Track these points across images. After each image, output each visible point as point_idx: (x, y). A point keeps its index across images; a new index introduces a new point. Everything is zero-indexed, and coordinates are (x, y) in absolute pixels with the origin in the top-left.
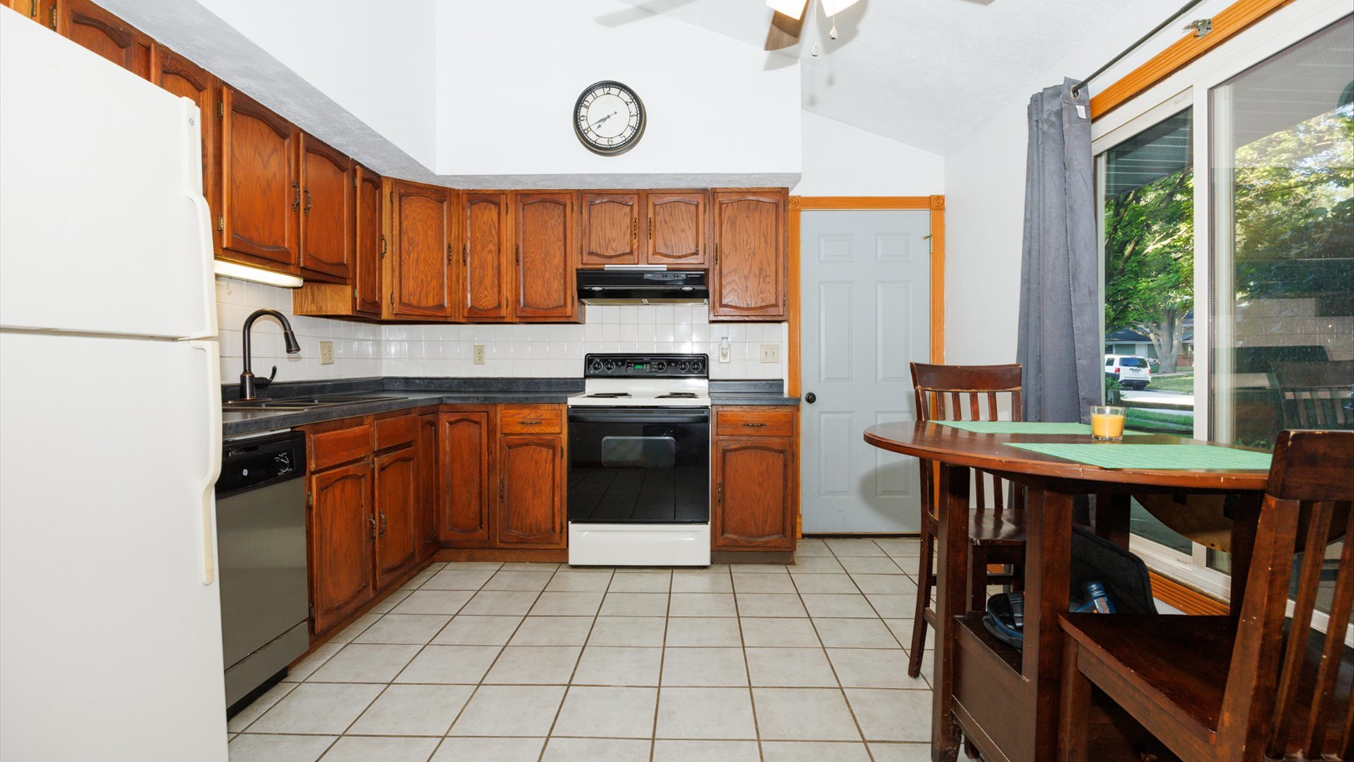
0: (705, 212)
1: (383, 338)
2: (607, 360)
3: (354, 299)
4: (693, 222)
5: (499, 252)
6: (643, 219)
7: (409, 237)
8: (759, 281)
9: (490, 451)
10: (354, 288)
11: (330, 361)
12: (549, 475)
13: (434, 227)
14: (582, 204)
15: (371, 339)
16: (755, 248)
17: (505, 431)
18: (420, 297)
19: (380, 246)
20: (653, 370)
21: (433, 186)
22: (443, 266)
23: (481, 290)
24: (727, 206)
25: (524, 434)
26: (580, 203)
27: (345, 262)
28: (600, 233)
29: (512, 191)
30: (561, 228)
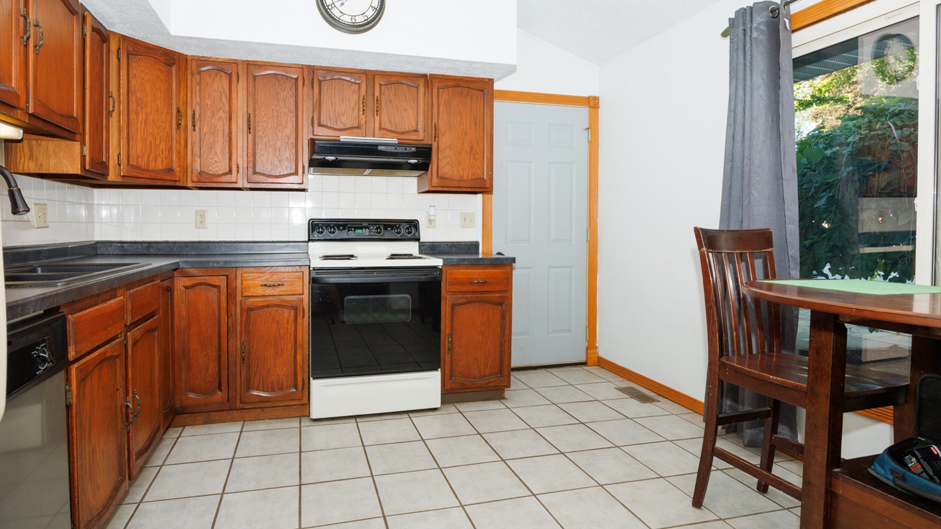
0: (425, 95)
1: (96, 202)
2: (329, 225)
3: (83, 157)
4: (414, 103)
5: (230, 119)
6: (370, 98)
7: (137, 97)
8: (470, 157)
9: (229, 315)
10: (83, 144)
11: (45, 225)
12: (290, 335)
13: (163, 90)
14: (313, 79)
15: (84, 202)
16: (466, 129)
17: (245, 294)
18: (148, 158)
19: (108, 104)
20: (372, 233)
21: (162, 48)
22: (171, 129)
23: (211, 156)
24: (443, 91)
25: (265, 296)
26: (311, 78)
27: (75, 116)
28: (330, 106)
29: (243, 61)
30: (292, 100)
